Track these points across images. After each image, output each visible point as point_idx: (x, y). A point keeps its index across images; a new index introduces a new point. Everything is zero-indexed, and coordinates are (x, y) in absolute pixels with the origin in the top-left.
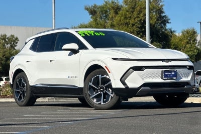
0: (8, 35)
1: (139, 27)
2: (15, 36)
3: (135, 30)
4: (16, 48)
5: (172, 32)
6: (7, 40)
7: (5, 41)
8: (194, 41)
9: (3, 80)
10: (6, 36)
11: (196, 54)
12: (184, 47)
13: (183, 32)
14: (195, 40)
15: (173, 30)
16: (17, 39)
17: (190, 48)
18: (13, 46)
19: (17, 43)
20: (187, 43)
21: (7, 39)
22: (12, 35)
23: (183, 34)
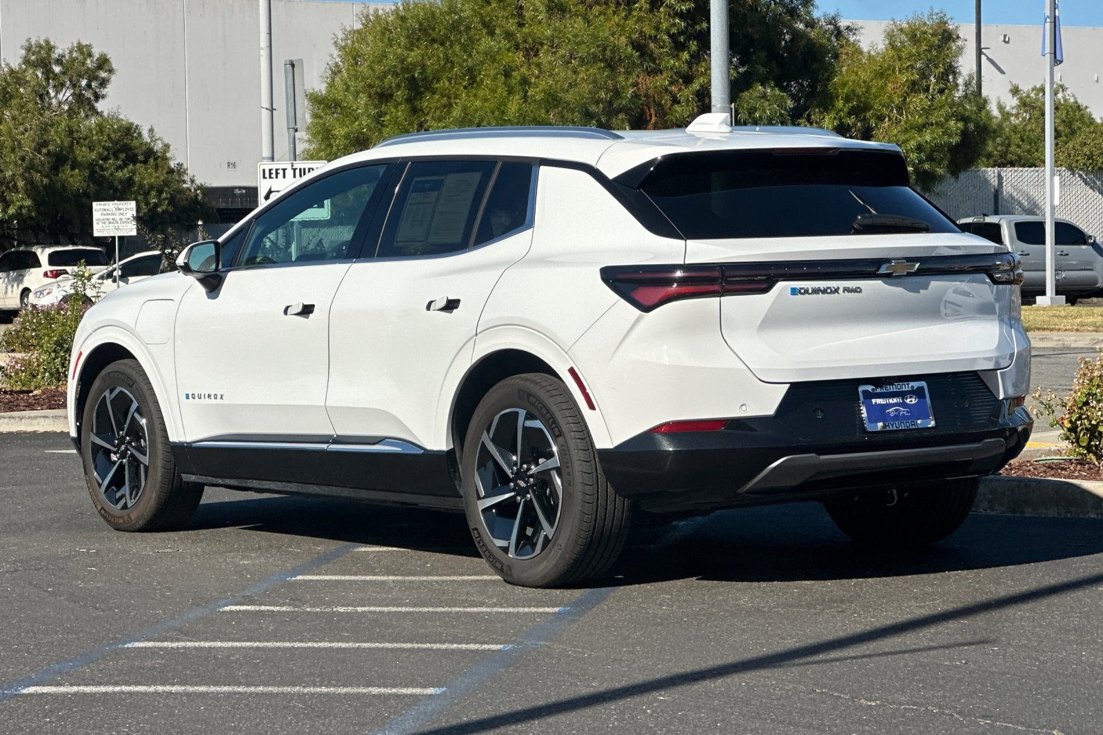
0: (62, 47)
1: (681, 15)
2: (96, 53)
3: (664, 26)
4: (100, 106)
5: (838, 33)
6: (57, 69)
7: (48, 72)
8: (943, 77)
9: (37, 264)
10: (50, 48)
11: (955, 140)
12: (899, 109)
13: (890, 36)
14: (951, 70)
15: (843, 23)
16: (103, 63)
17: (927, 111)
18: (88, 94)
19: (103, 83)
20: (914, 87)
21: (59, 62)
22: (80, 48)
23: (892, 45)
